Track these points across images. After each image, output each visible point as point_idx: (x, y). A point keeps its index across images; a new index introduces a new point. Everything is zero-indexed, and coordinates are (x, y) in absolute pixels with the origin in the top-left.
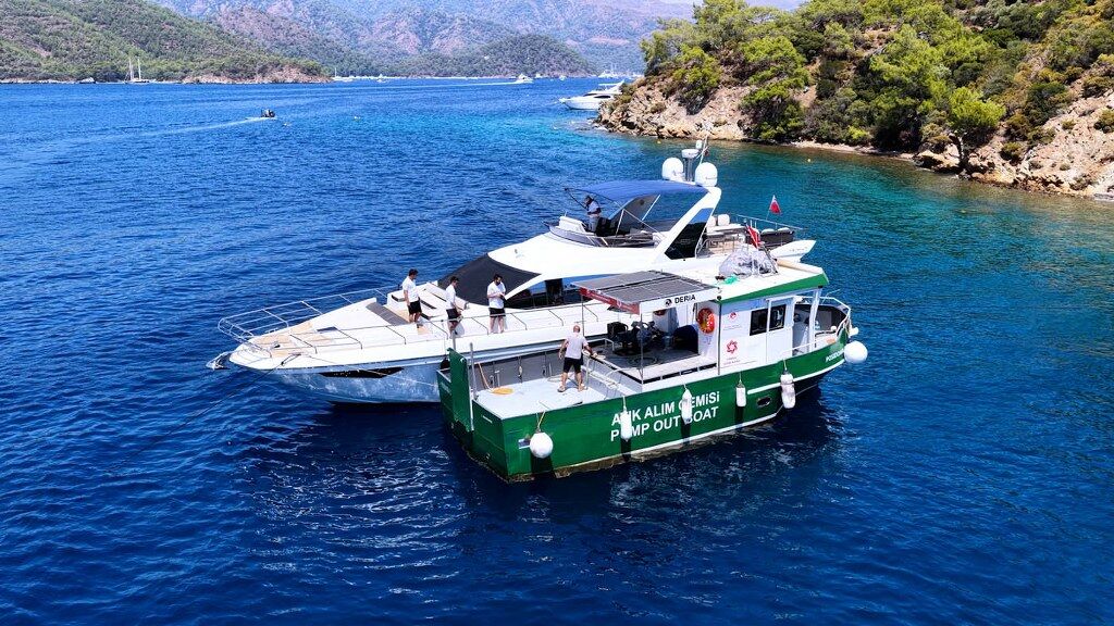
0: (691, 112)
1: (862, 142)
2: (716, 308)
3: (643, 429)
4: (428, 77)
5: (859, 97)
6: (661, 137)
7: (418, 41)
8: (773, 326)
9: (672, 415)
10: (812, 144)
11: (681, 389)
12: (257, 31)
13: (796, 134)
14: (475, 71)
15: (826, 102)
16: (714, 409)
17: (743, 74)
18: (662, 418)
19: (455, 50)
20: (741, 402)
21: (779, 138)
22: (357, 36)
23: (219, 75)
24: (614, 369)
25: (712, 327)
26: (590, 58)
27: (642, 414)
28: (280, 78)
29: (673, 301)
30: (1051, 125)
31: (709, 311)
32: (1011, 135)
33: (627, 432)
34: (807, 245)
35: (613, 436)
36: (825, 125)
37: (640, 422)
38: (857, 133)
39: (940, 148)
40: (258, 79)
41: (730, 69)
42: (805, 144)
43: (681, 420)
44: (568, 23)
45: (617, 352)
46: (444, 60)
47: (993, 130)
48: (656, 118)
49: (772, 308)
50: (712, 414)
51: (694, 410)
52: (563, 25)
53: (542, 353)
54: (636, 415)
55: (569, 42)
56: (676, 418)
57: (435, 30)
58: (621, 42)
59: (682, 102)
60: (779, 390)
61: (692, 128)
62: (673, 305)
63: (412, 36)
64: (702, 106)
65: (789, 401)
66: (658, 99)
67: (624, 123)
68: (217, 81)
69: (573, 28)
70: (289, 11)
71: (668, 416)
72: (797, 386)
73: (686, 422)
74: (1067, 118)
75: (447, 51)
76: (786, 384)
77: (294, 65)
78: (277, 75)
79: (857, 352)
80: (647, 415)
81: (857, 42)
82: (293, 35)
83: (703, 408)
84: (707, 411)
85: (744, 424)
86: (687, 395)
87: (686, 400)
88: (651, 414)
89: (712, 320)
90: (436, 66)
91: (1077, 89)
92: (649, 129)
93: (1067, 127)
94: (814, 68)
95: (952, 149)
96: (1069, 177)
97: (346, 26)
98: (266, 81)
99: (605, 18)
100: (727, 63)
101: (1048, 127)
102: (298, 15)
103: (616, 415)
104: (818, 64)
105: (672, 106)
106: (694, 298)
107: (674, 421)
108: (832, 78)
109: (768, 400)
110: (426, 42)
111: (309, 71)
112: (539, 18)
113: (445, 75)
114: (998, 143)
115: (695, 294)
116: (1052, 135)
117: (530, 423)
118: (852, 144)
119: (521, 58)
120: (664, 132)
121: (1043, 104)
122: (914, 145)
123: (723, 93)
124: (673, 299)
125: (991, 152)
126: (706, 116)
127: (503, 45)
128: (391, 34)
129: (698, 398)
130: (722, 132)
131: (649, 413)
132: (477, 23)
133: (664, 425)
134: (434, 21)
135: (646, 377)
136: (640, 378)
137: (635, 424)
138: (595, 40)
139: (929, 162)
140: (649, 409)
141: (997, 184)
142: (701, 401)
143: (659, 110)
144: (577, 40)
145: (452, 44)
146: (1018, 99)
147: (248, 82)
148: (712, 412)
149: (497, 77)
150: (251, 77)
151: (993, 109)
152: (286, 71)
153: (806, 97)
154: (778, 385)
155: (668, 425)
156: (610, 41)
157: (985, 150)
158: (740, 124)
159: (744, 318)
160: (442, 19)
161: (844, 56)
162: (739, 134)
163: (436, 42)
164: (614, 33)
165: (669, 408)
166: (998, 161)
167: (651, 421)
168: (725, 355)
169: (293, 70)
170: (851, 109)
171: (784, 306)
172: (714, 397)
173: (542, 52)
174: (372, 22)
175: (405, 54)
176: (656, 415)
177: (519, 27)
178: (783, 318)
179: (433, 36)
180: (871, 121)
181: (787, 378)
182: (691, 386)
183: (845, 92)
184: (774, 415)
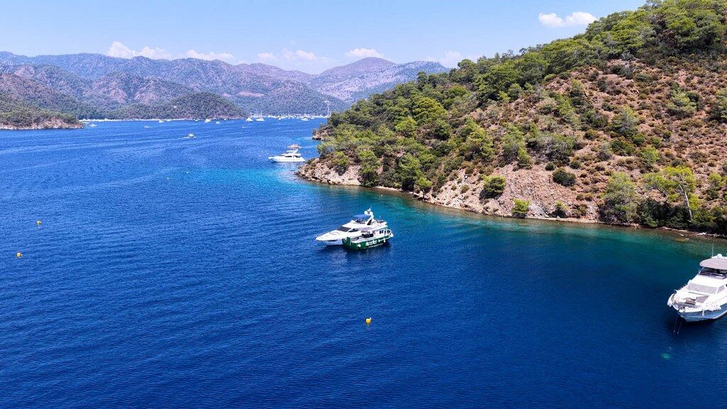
0: (340, 175)
1: (398, 187)
4: (137, 120)
5: (397, 172)
6: (330, 184)
7: (125, 95)
8: (382, 233)
10: (382, 187)
12: (13, 89)
13: (377, 184)
14: (168, 115)
15: (386, 173)
16: (376, 242)
17: (358, 161)
19: (151, 100)
20: (379, 242)
21: (372, 185)
22: (82, 91)
23: (7, 124)
24: (364, 238)
26: (239, 106)
28: (50, 126)
30: (443, 188)
32: (434, 190)
34: (386, 223)
35: (366, 245)
36: (386, 181)
37: (369, 244)
38: (397, 184)
39: (418, 192)
40: (34, 126)
41: (353, 159)
42: (380, 187)
43: (373, 243)
44: (224, 83)
46: (146, 108)
47: (430, 188)
48: (326, 176)
52: (220, 84)
55: (225, 95)
57: (136, 88)
58: (259, 95)
59: (337, 171)
60: (383, 240)
61: (341, 181)
62: (369, 231)
63: (121, 91)
64: (344, 173)
65: (384, 242)
66: (326, 169)
67: (313, 177)
68: (6, 128)
69: (228, 86)
70: (31, 74)
74: (446, 186)
75: (146, 102)
77: (58, 117)
78: (47, 123)
79: (392, 235)
81: (395, 151)
82: (40, 91)
89: (374, 232)
90: (142, 112)
91: (448, 178)
92: (324, 180)
93: (446, 189)
94: (381, 159)
95: (421, 192)
96: (445, 202)
97: (73, 84)
98: (39, 128)
99: (248, 80)
100: (351, 156)
101: (441, 189)
102: (38, 76)
104: (383, 158)
105: (333, 172)
108: (387, 164)
110: (131, 95)
111: (69, 121)
112: (205, 80)
113: (149, 118)
114: (431, 192)
116: (442, 191)
117: (358, 244)
118: (395, 188)
119: (198, 107)
120: (331, 182)
121: (441, 182)
122: (412, 190)
123: (351, 168)
125: (429, 195)
126: (345, 176)
127: (186, 100)
128: (106, 90)
130: (351, 182)
132: (165, 83)
134: (135, 82)
136: (367, 239)
138: (241, 93)
139: (416, 196)
141: (431, 203)
143: (327, 173)
144: (230, 93)
145: (148, 97)
146: (435, 180)
147: (27, 128)
149: (183, 119)
150: (29, 125)
151: (429, 183)
152: (53, 121)
153: (380, 171)
156: (253, 95)
157: (428, 194)
158: (358, 179)
160: (141, 80)
161: (391, 156)
162: (358, 183)
163: (138, 96)
164: (254, 90)
166: (431, 197)
168: (377, 236)
169: (58, 121)
170: (394, 176)
171: (383, 230)
173: (212, 103)
174: (91, 82)
175: (116, 103)
177: (192, 86)
179: (135, 91)
180: (400, 181)
182: (373, 240)
183: (392, 170)
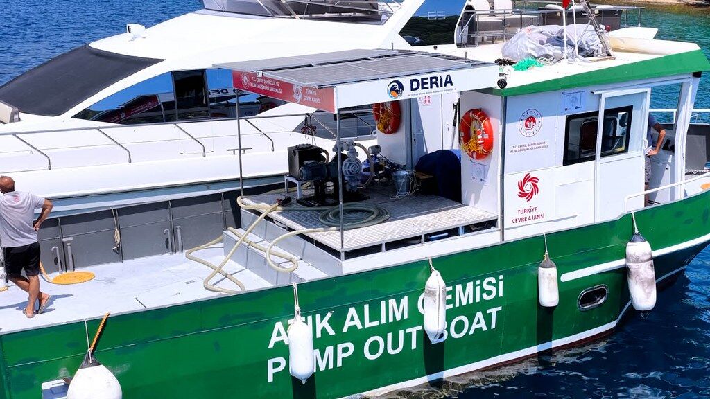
2: (494, 105)
3: (340, 356)
8: (608, 150)
9: (402, 324)
11: (422, 267)
16: (493, 311)
18: (381, 331)
20: (549, 296)
24: (290, 230)
25: (489, 145)
27: (337, 322)
29: (407, 84)
31: (482, 114)
33: (303, 362)
35: (271, 371)
37: (334, 341)
43: (423, 335)
45: (305, 201)
49: (607, 112)
50: (488, 323)
51: (450, 315)
53: (163, 205)
54: (323, 323)
56: (414, 331)
60: (624, 272)
62: (406, 94)
65: (644, 296)
71: (394, 327)
72: (660, 264)
73: (434, 340)
76: (638, 261)
80: (348, 324)
83: (470, 311)
84: (479, 315)
85: (555, 343)
86: (435, 281)
87: (432, 293)
88: (357, 322)
89: (489, 131)
103: (279, 326)
106: (449, 81)
107: (408, 337)
109: (601, 293)
115: (453, 74)
124: (406, 81)
129: (459, 288)
131: (352, 319)
133: (387, 346)
135: (350, 245)
136: (337, 247)
137: (320, 343)
140: (352, 311)
142: (465, 294)
148: (488, 318)
154: (620, 263)
155: (395, 346)
159: (552, 130)
165: (395, 309)
167: (357, 337)
168: (514, 204)
171: (629, 109)
172: (493, 287)
176: (368, 324)
178: (627, 133)
181: (640, 250)
182: (444, 264)
184: (613, 324)
